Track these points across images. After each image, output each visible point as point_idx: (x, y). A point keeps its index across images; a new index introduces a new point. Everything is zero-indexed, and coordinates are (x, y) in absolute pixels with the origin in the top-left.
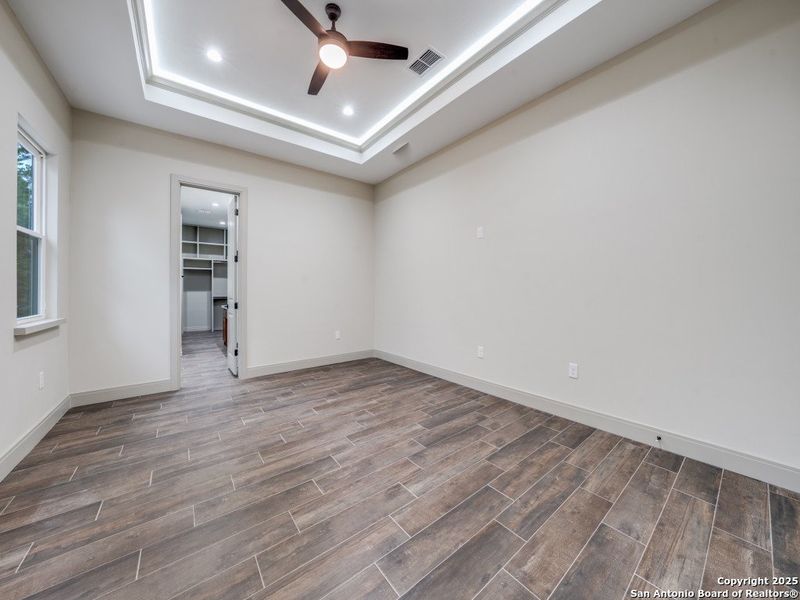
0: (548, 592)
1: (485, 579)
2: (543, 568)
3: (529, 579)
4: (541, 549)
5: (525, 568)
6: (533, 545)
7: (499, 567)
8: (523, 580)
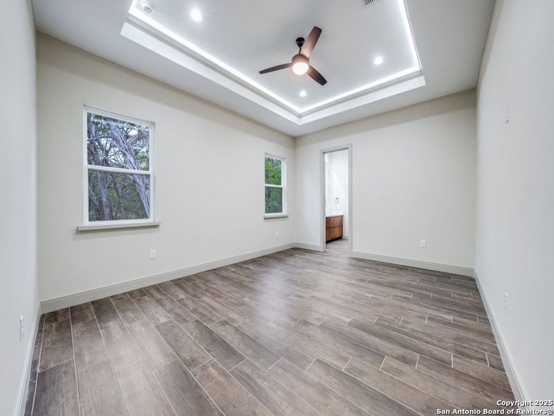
0: (195, 376)
1: (209, 351)
2: (209, 377)
3: (204, 368)
4: (222, 379)
5: (211, 368)
6: (224, 374)
7: (214, 357)
8: (204, 366)
